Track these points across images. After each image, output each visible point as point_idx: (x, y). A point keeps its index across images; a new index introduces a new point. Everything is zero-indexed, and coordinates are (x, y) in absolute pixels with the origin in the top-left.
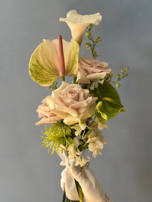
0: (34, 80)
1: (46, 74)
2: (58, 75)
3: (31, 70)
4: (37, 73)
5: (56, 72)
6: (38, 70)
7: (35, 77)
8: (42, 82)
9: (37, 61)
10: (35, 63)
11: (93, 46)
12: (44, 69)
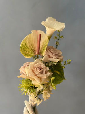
0: (22, 53)
1: (29, 51)
2: (35, 53)
3: (21, 48)
4: (24, 50)
5: (34, 51)
6: (25, 49)
7: (22, 52)
8: (26, 55)
9: (25, 44)
10: (24, 44)
11: (58, 39)
12: (28, 48)
